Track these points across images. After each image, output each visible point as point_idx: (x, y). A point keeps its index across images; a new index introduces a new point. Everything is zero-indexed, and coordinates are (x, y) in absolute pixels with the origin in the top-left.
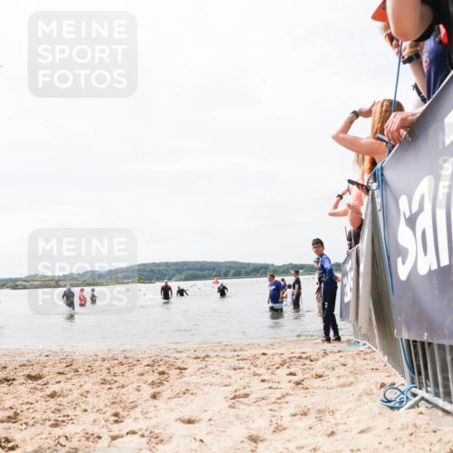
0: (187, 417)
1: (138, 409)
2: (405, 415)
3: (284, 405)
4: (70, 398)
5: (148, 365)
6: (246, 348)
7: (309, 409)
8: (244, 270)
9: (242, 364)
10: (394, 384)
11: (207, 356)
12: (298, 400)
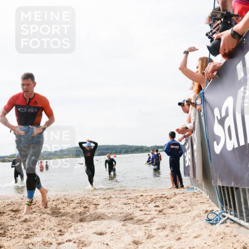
0: (99, 231)
1: (73, 228)
2: (219, 228)
3: (153, 224)
4: (35, 222)
5: (78, 203)
6: (132, 192)
7: (166, 226)
8: (130, 150)
9: (130, 201)
10: (213, 211)
11: (111, 197)
12: (160, 220)
